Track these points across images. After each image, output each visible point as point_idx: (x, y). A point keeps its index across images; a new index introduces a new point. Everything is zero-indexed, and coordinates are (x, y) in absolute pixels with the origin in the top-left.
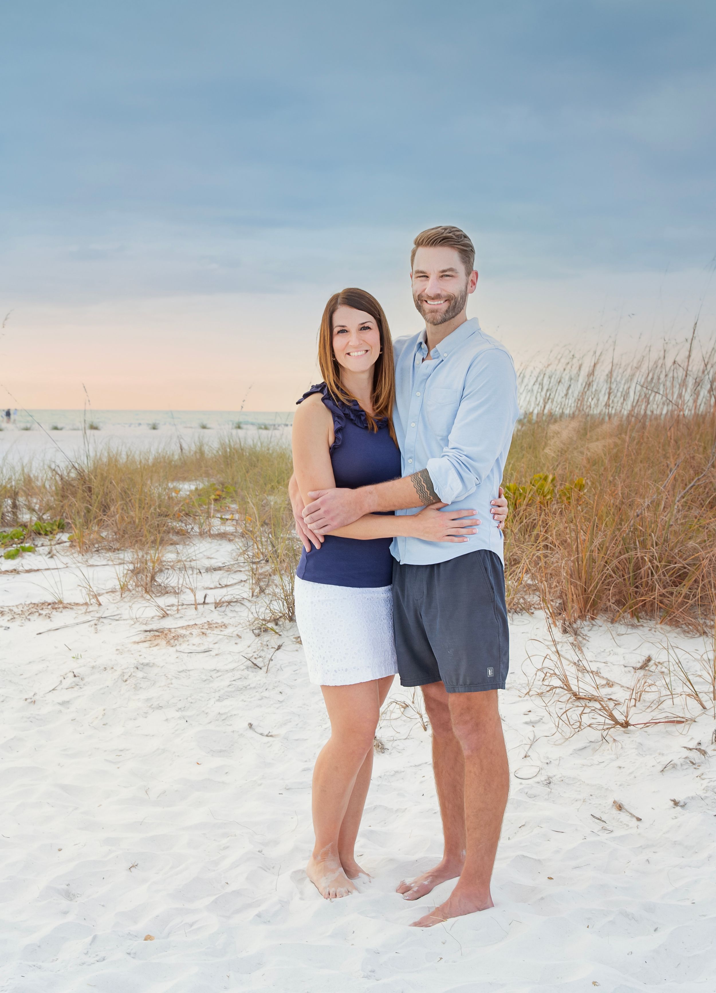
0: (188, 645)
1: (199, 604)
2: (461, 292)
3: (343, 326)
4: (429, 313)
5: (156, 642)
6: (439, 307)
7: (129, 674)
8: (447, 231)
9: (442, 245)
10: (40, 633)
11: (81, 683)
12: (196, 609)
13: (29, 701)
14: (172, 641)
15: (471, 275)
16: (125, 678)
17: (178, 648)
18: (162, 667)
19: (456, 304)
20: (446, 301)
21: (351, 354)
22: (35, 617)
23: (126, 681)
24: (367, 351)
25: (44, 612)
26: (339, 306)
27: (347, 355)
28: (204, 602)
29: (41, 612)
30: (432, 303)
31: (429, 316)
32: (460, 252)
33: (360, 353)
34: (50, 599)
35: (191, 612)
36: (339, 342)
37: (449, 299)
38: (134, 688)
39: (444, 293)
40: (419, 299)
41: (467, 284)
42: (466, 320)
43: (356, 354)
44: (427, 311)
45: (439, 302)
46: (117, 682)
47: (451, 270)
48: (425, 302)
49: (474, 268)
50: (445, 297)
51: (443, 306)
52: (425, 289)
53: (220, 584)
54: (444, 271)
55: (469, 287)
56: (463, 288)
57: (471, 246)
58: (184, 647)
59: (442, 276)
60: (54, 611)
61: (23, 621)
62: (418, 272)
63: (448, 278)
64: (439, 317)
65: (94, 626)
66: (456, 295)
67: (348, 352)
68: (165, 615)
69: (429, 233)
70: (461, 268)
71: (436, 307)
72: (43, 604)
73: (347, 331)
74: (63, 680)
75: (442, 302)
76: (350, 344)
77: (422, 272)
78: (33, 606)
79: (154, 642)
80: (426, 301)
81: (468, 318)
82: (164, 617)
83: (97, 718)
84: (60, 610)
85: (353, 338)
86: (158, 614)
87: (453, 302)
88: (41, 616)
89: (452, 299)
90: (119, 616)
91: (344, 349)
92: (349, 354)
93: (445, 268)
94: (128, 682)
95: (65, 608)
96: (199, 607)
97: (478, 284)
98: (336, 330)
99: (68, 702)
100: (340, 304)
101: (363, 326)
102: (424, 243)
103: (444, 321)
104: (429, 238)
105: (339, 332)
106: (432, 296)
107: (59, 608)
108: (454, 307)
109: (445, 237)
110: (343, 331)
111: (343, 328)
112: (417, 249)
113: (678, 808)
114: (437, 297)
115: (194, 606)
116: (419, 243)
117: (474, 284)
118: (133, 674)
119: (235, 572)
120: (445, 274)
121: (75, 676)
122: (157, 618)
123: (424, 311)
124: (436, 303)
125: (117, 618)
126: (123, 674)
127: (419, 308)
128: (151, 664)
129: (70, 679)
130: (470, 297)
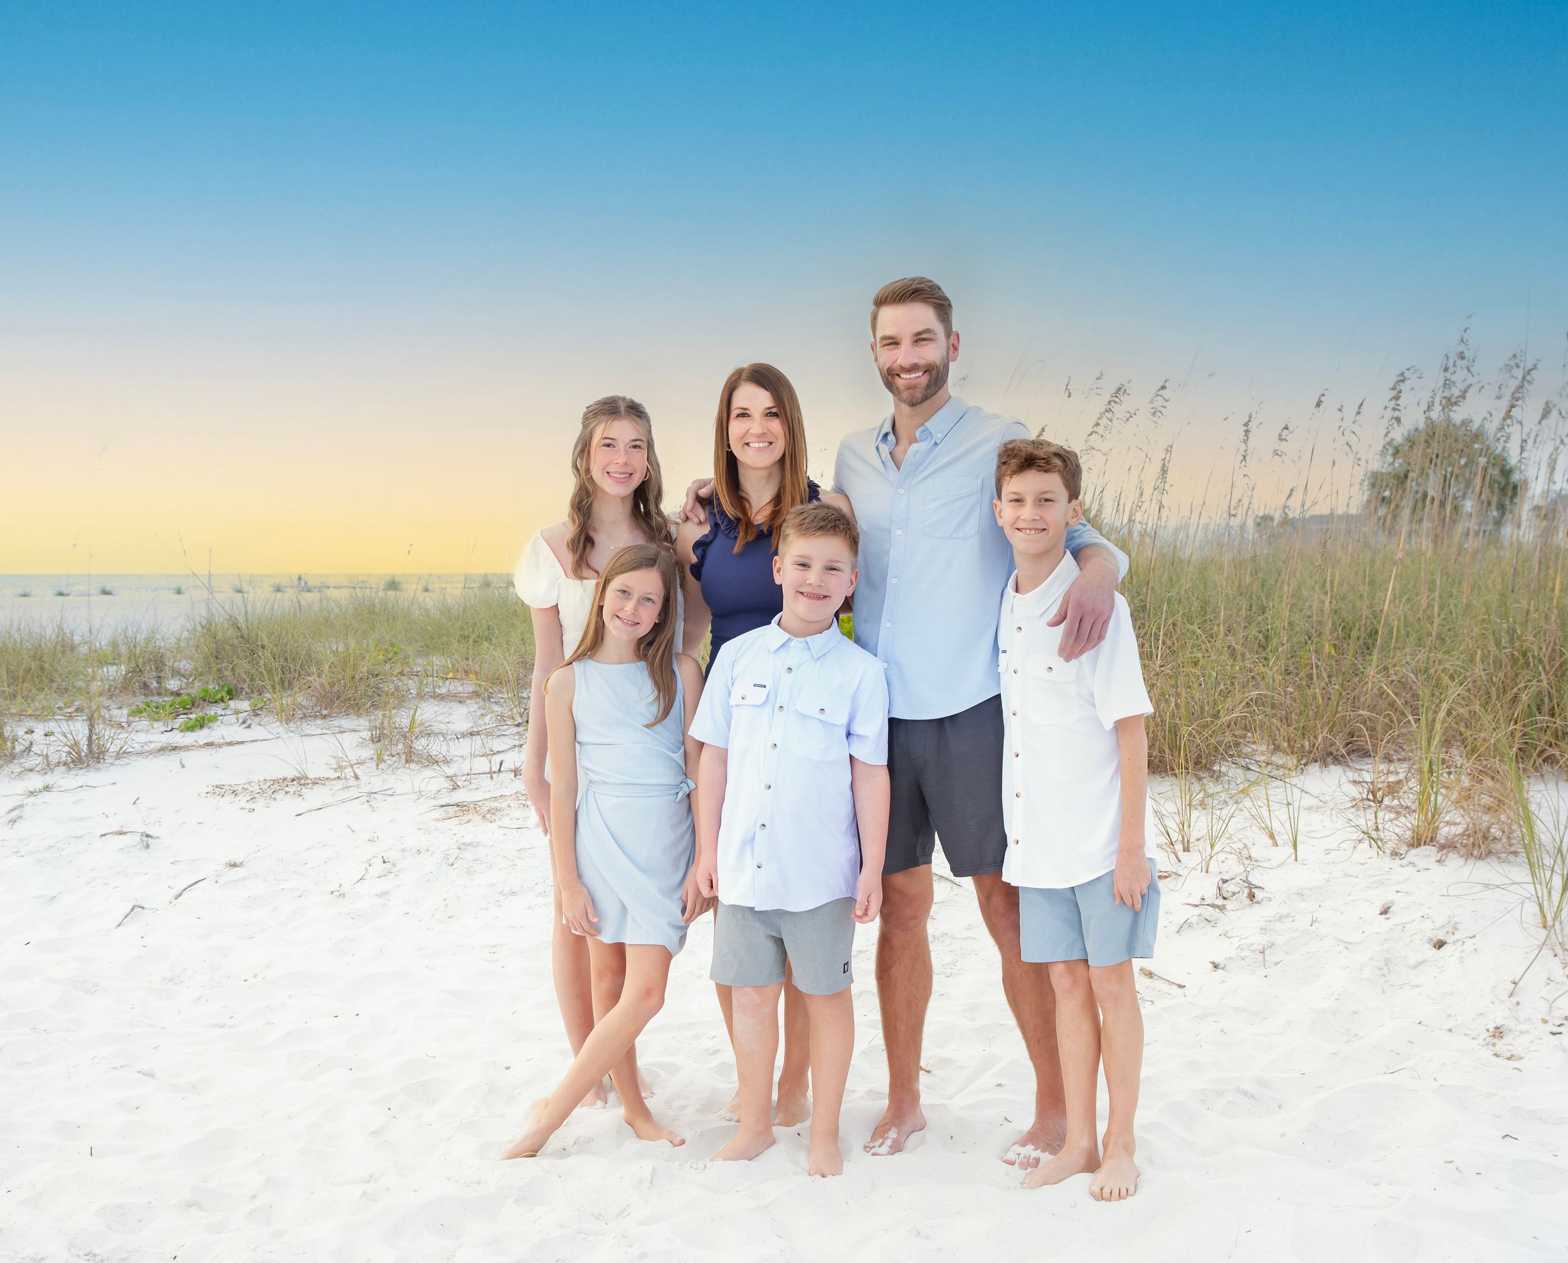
0: (511, 819)
1: (495, 772)
2: (943, 358)
3: (745, 409)
4: (904, 390)
5: (466, 818)
6: (919, 381)
7: (455, 856)
8: (916, 282)
9: (913, 300)
10: (300, 815)
11: (394, 870)
12: (492, 778)
13: (336, 893)
14: (488, 816)
15: (952, 337)
16: (451, 861)
17: (498, 823)
18: (491, 847)
19: (938, 375)
20: (925, 372)
21: (751, 445)
22: (280, 795)
23: (452, 865)
24: (771, 443)
25: (291, 789)
26: (743, 383)
27: (746, 446)
28: (499, 770)
29: (286, 789)
30: (908, 376)
31: (905, 395)
32: (935, 308)
33: (761, 445)
34: (291, 774)
35: (485, 781)
36: (736, 428)
37: (929, 369)
38: (467, 872)
39: (922, 362)
40: (888, 374)
41: (948, 348)
42: (950, 397)
43: (757, 445)
44: (902, 388)
45: (917, 375)
46: (441, 866)
47: (928, 331)
48: (897, 377)
49: (954, 329)
50: (924, 366)
51: (920, 379)
52: (897, 359)
53: (491, 751)
54: (919, 334)
55: (951, 353)
56: (945, 353)
57: (945, 299)
58: (506, 822)
59: (917, 341)
60: (303, 787)
61: (267, 801)
62: (884, 338)
63: (925, 342)
64: (919, 395)
65: (366, 803)
66: (938, 362)
67: (747, 442)
68: (456, 787)
69: (893, 287)
70: (938, 328)
71: (913, 382)
72: (284, 779)
73: (749, 416)
74: (369, 868)
75: (920, 374)
76: (751, 431)
77: (890, 338)
78: (272, 783)
79: (463, 818)
80: (899, 375)
81: (952, 395)
82: (455, 789)
83: (437, 909)
84: (310, 786)
85: (756, 426)
86: (447, 785)
87: (934, 372)
88: (288, 795)
89: (933, 369)
90: (392, 791)
91: (743, 437)
92: (747, 444)
93: (920, 328)
94: (455, 866)
95: (315, 783)
96: (495, 775)
97: (961, 348)
98: (734, 413)
99: (387, 893)
100: (744, 380)
101: (770, 411)
102: (889, 300)
103: (926, 398)
104: (895, 293)
105: (738, 416)
106: (908, 366)
107: (308, 784)
108: (936, 380)
109: (915, 289)
110: (744, 414)
111: (745, 412)
112: (878, 311)
113: (1220, 971)
114: (914, 368)
115: (489, 775)
116: (881, 301)
117: (956, 349)
118: (460, 856)
119: (498, 736)
120: (920, 338)
121: (384, 862)
122: (446, 790)
123: (897, 388)
124: (913, 376)
125: (390, 792)
126: (446, 857)
127: (890, 386)
128: (475, 844)
129: (378, 867)
130: (952, 365)
